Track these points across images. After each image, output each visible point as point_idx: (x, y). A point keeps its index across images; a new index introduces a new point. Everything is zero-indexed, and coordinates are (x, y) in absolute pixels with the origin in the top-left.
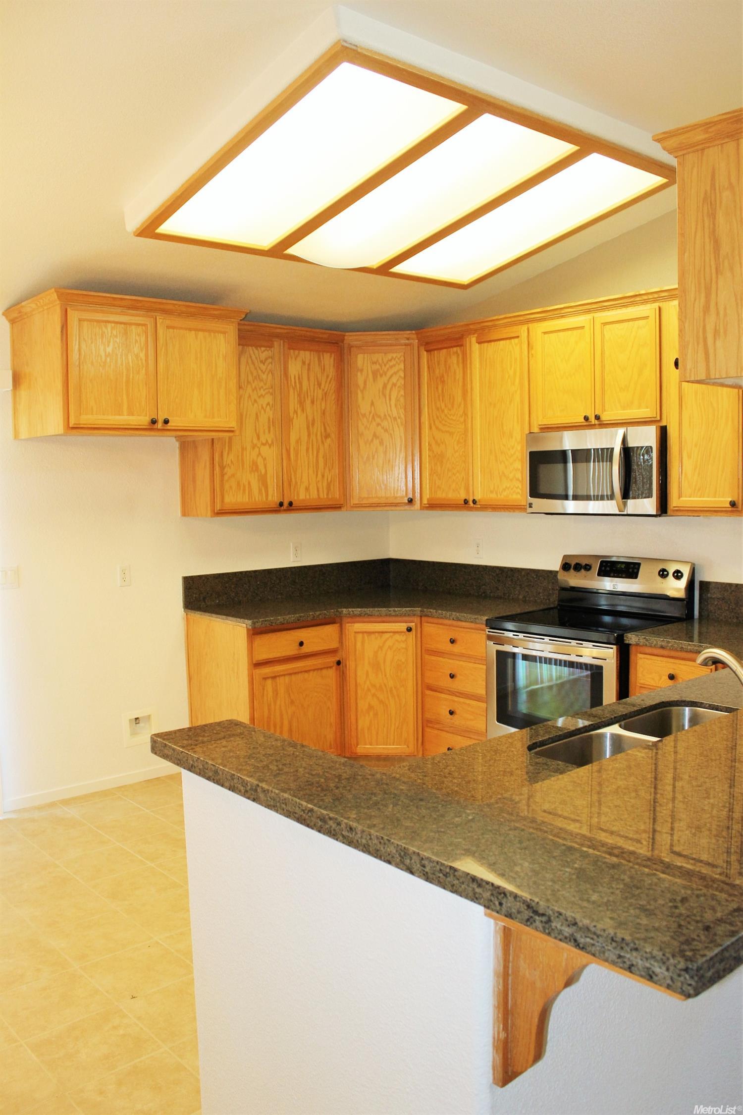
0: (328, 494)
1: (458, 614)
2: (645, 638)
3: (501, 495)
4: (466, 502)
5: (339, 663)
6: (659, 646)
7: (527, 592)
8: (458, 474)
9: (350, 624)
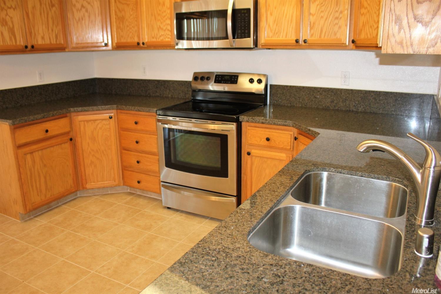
0: (56, 41)
1: (139, 108)
2: (252, 118)
3: (159, 39)
4: (138, 44)
5: (71, 140)
6: (260, 122)
7: (173, 93)
8: (133, 28)
9: (76, 117)
